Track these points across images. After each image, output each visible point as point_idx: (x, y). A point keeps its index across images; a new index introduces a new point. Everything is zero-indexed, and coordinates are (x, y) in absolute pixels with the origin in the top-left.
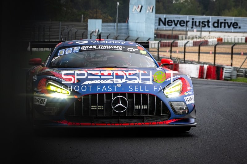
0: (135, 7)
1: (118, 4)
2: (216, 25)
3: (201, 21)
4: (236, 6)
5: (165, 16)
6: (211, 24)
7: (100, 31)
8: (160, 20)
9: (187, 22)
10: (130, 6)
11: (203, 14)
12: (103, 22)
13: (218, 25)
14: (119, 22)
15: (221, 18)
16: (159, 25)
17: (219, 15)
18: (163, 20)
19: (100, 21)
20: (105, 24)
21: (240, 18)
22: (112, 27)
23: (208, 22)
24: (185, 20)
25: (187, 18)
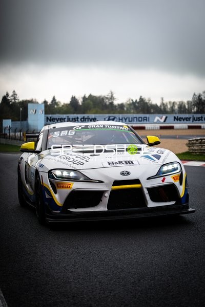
0: (32, 111)
1: (21, 109)
2: (82, 120)
3: (73, 118)
4: (95, 107)
5: (50, 115)
6: (79, 120)
7: (11, 126)
8: (47, 118)
9: (65, 119)
10: (29, 110)
11: (74, 113)
12: (12, 121)
13: (84, 120)
14: (22, 120)
15: (86, 116)
16: (47, 121)
17: (84, 113)
18: (49, 118)
19: (10, 120)
20: (13, 122)
21: (97, 115)
22: (18, 124)
23: (78, 118)
24: (63, 118)
25: (64, 116)
